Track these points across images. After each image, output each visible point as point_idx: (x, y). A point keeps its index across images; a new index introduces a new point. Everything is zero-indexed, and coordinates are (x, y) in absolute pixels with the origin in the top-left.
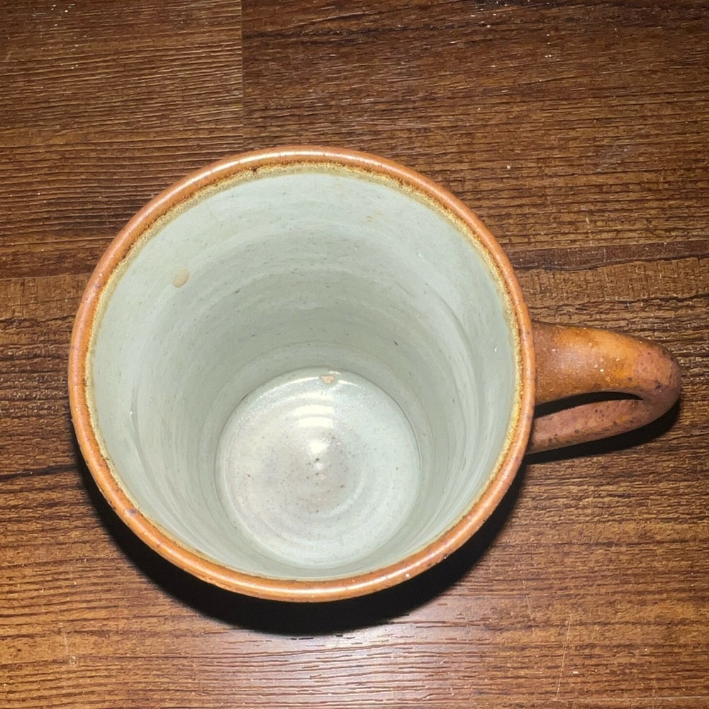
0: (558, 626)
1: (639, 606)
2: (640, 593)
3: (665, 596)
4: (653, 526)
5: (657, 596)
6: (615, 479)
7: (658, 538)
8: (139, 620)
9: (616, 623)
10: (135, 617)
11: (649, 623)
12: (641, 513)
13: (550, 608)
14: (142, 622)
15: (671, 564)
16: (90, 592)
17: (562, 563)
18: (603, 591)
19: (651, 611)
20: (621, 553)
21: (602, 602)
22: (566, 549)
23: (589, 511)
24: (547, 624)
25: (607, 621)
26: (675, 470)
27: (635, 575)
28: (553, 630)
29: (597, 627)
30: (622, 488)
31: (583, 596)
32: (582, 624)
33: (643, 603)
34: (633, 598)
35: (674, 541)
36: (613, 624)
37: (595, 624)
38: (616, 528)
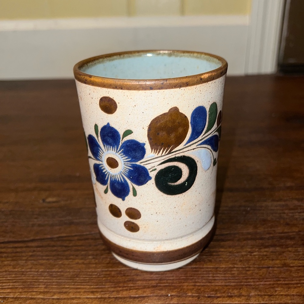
0: (246, 296)
1: (287, 289)
2: (286, 284)
3: (299, 285)
4: (288, 261)
5: (295, 285)
6: (266, 247)
7: (292, 265)
9: (276, 295)
10: (25, 292)
11: (293, 295)
12: (281, 257)
13: (241, 289)
14: (28, 294)
15: (300, 274)
16: (5, 283)
17: (246, 274)
18: (268, 283)
19: (293, 291)
20: (275, 270)
21: (268, 287)
22: (247, 269)
23: (257, 257)
24: (240, 296)
25: (271, 294)
26: (294, 244)
27: (283, 278)
28: (243, 298)
29: (267, 297)
30: (271, 249)
31: (258, 285)
32: (258, 295)
33: (289, 288)
34: (284, 286)
35: (299, 266)
36: (274, 295)
37: (265, 295)
38: (271, 262)
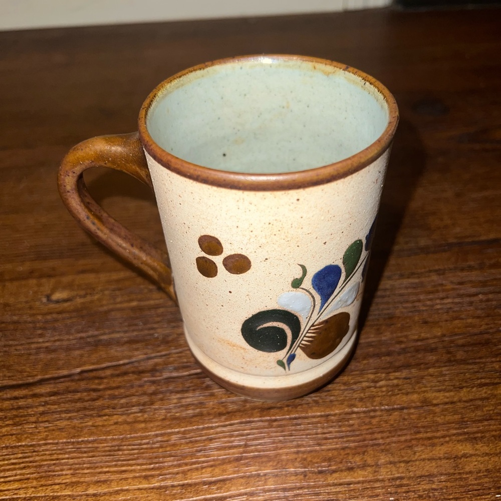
0: (373, 466)
1: (431, 447)
2: (429, 439)
3: (447, 439)
4: (430, 395)
5: (442, 440)
6: (398, 369)
7: (435, 402)
8: (44, 488)
9: (416, 460)
11: (440, 459)
12: (420, 388)
13: (366, 454)
15: (447, 418)
17: (370, 423)
18: (403, 438)
19: (440, 450)
20: (412, 414)
21: (403, 447)
22: (372, 414)
23: (384, 389)
24: (364, 466)
25: (409, 460)
26: (437, 361)
27: (424, 427)
28: (369, 469)
29: (402, 465)
30: (405, 373)
31: (389, 444)
32: (391, 463)
33: (433, 445)
34: (426, 442)
35: (446, 403)
36: (413, 461)
37: (400, 462)
38: (405, 398)
